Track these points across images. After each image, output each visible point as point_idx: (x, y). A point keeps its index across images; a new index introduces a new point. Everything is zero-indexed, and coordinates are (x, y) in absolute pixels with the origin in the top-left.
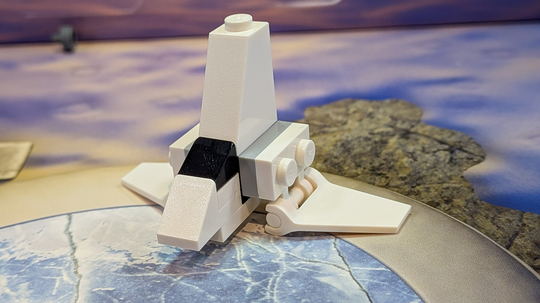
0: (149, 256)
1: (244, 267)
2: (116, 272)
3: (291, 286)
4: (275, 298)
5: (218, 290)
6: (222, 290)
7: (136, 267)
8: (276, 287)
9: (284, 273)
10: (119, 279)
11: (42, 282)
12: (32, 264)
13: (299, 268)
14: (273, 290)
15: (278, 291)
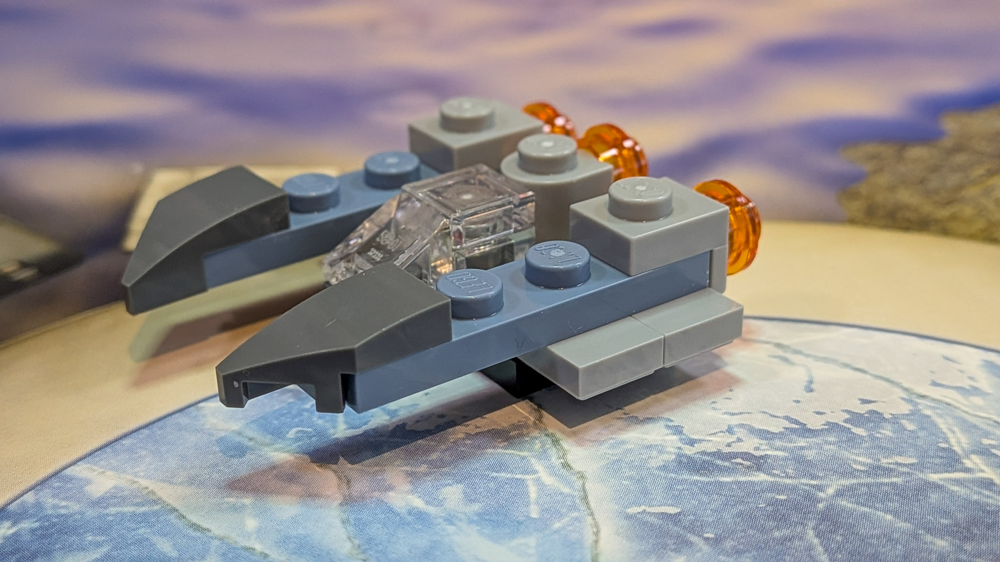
0: (727, 434)
1: (982, 471)
2: (664, 468)
7: (707, 458)
10: (680, 487)
11: (492, 485)
12: (452, 440)
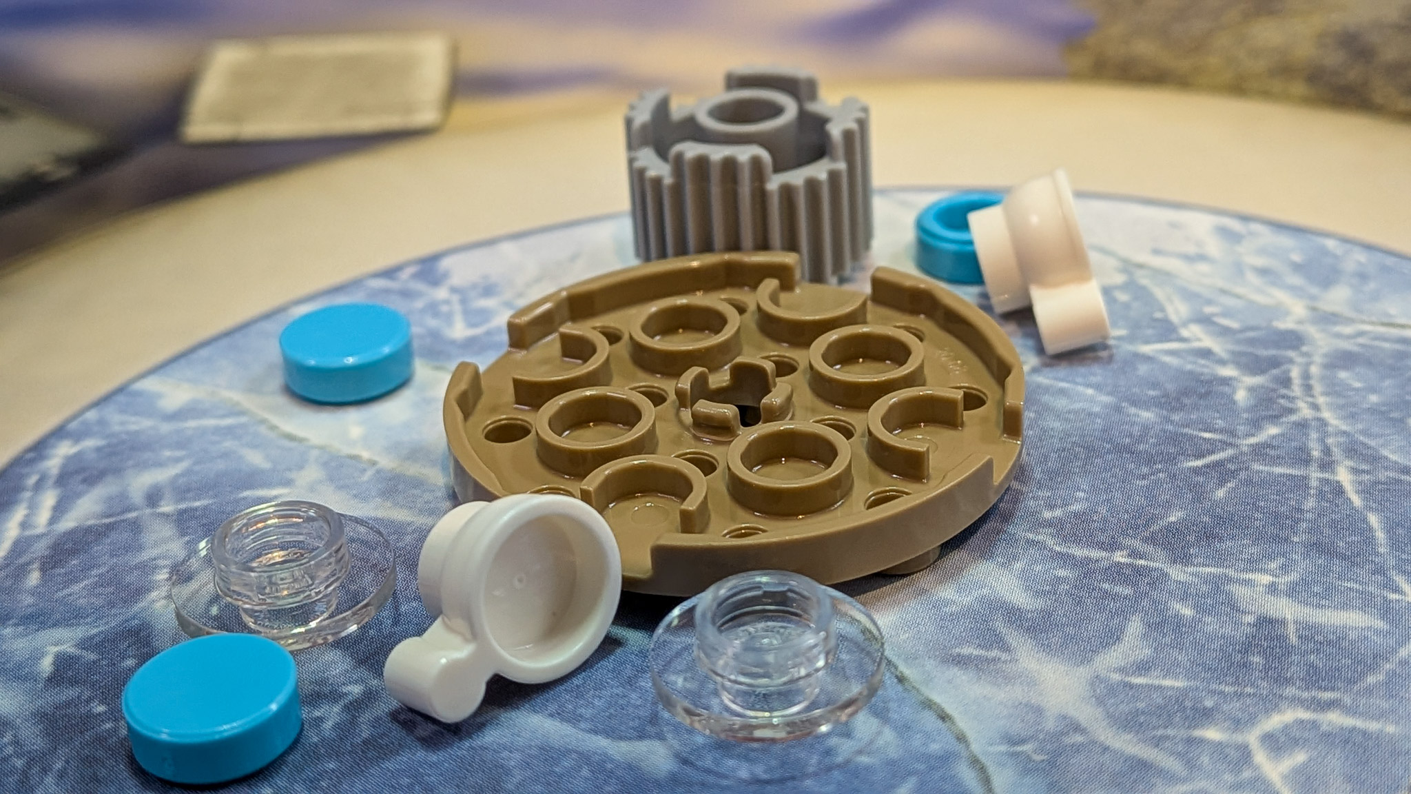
1: (1199, 340)
3: (1358, 385)
4: (1326, 415)
5: (1153, 398)
6: (1166, 395)
8: (1318, 388)
9: (1325, 355)
13: (1361, 340)
14: (1313, 396)
15: (1328, 399)
